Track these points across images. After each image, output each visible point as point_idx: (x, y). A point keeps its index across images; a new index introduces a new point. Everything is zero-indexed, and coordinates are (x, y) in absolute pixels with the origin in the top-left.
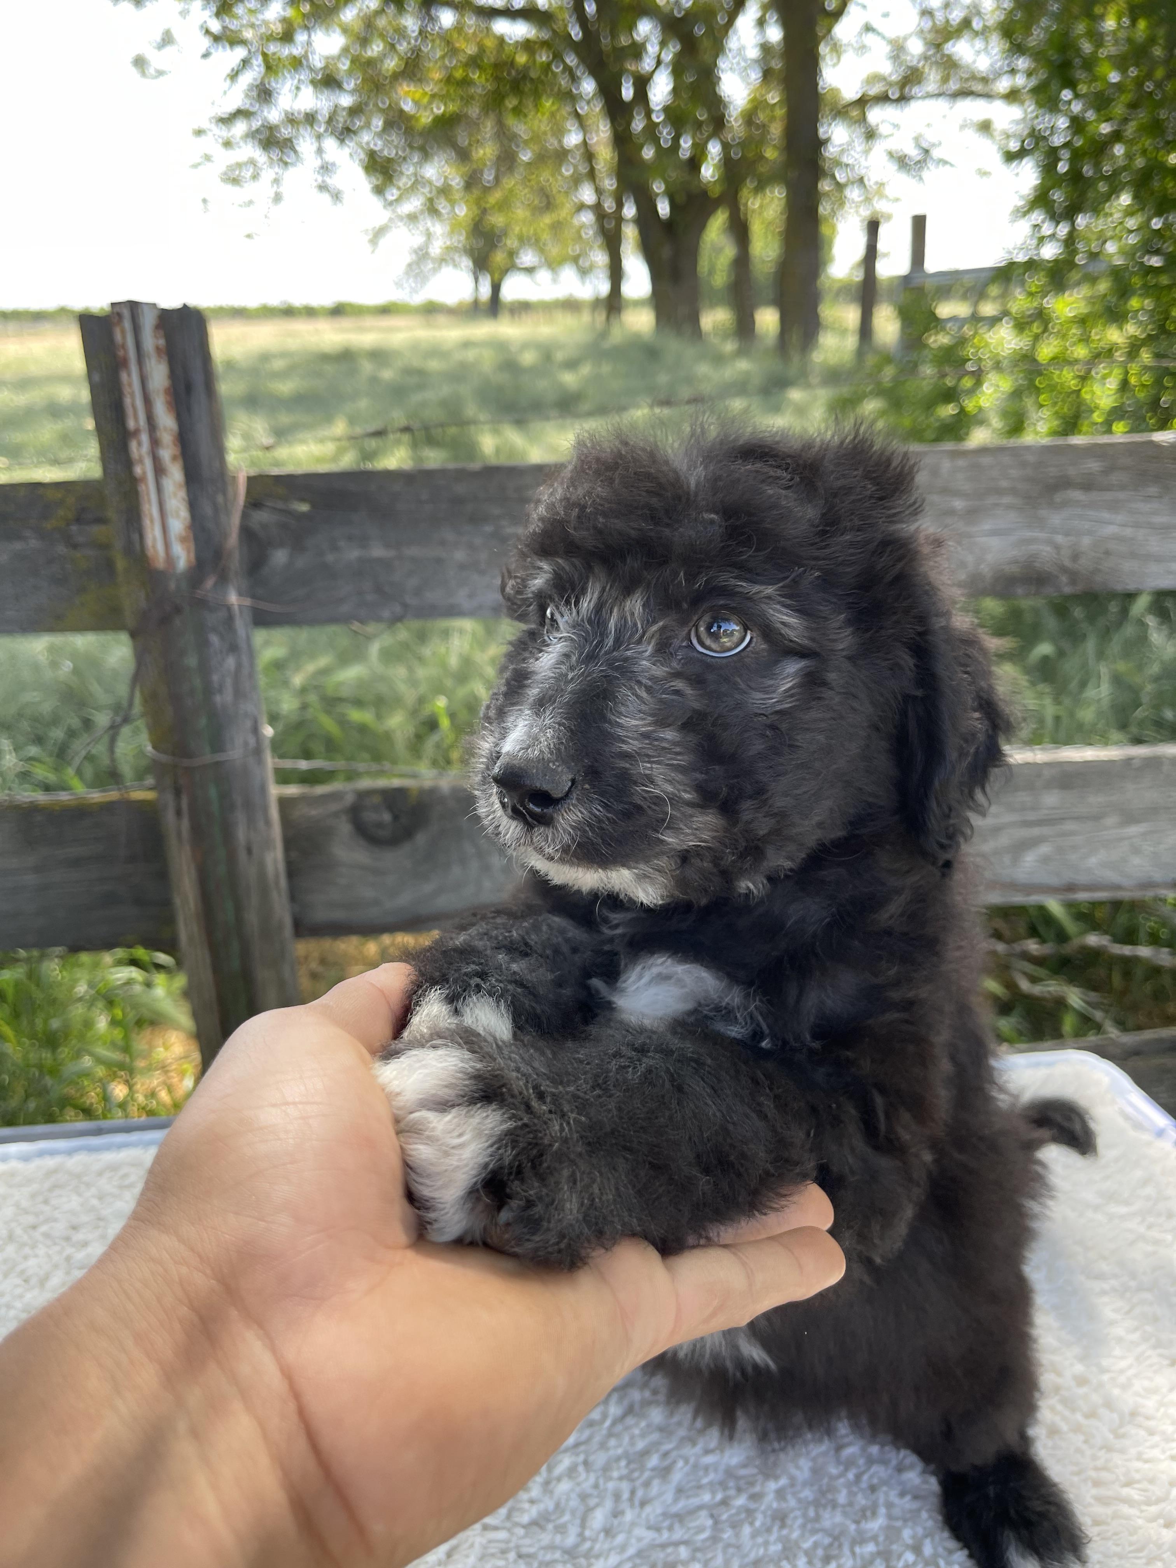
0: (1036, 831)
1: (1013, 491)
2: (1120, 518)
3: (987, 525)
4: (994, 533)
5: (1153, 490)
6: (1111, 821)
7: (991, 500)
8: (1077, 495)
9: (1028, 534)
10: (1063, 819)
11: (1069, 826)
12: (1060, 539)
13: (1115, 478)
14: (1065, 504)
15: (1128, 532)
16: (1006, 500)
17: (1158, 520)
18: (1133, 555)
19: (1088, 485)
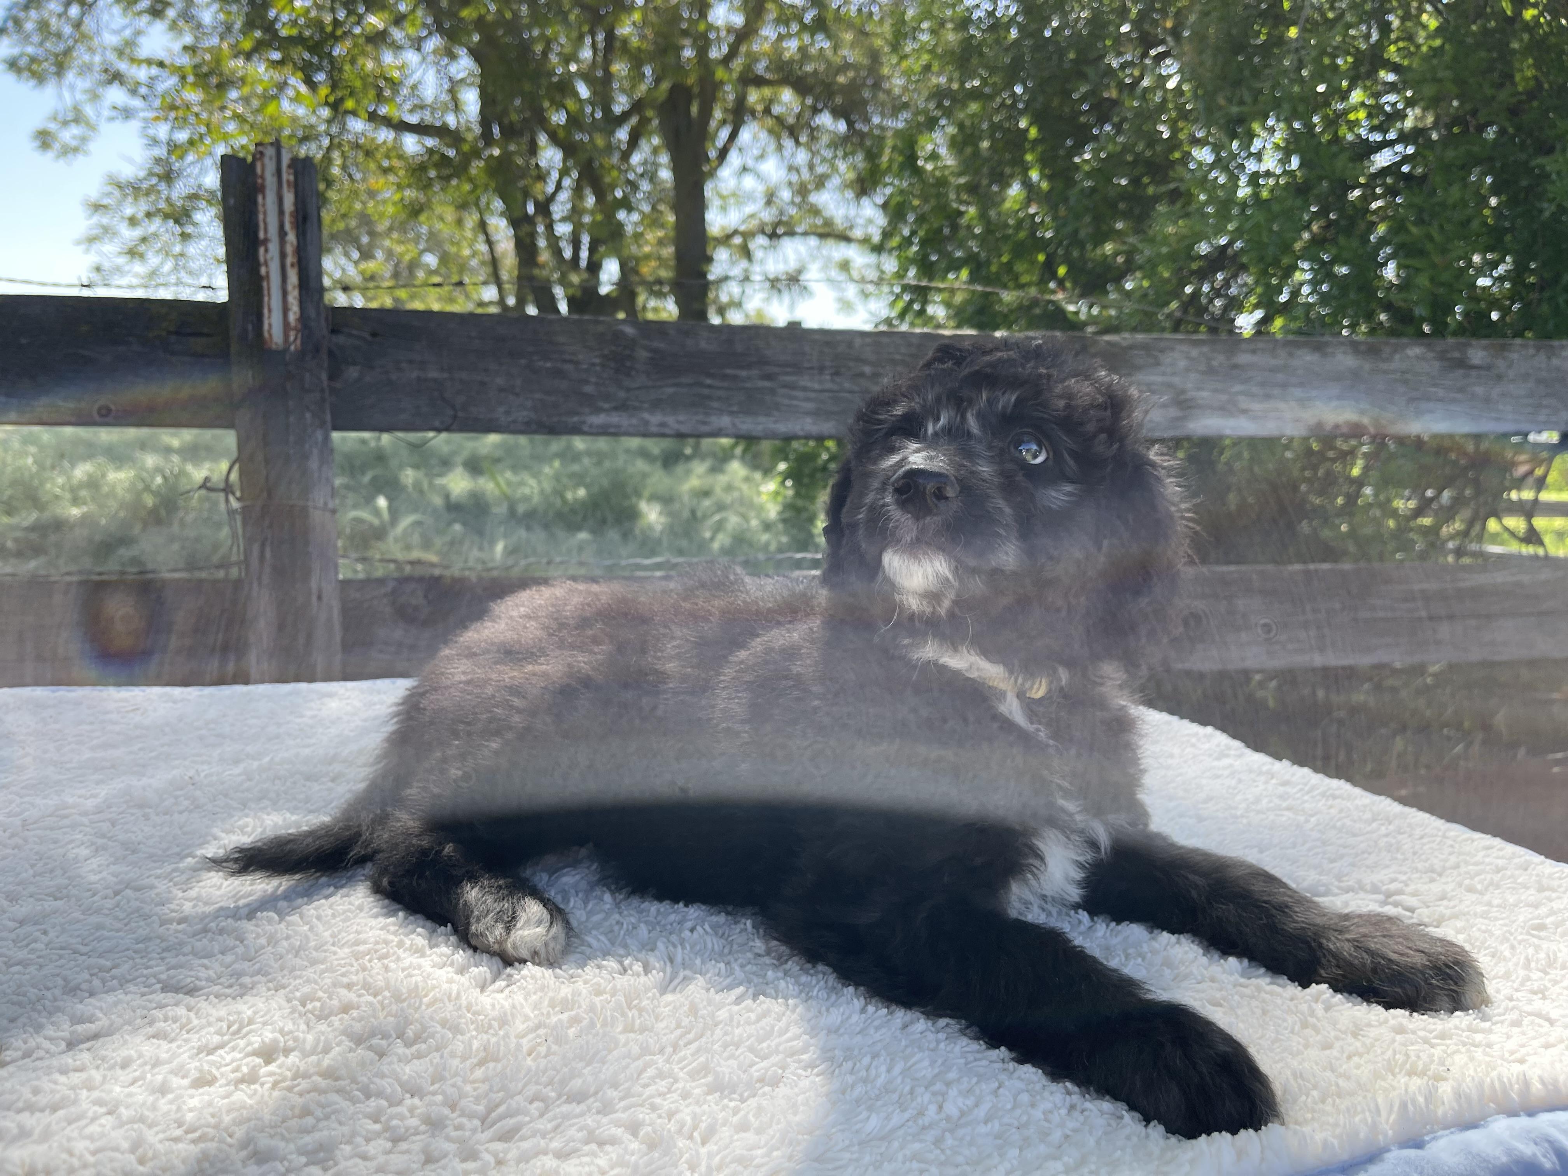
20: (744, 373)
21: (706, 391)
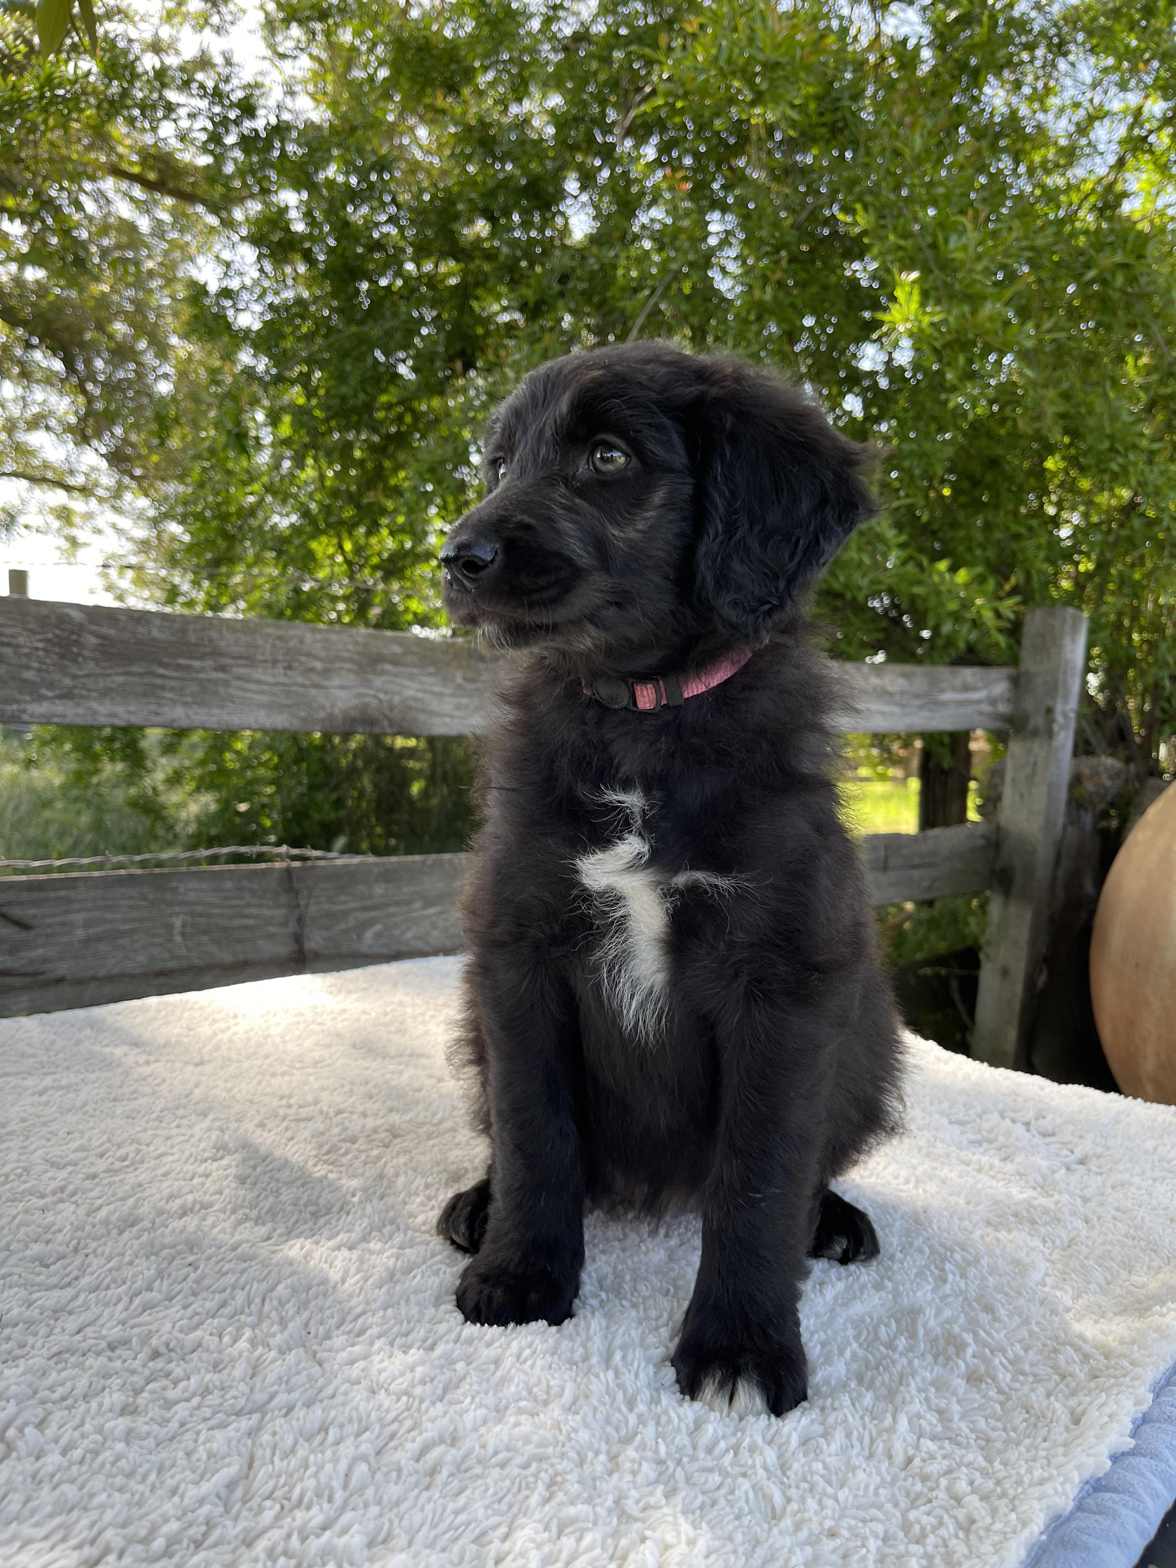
0: (372, 914)
1: (350, 660)
2: (416, 685)
3: (337, 682)
4: (342, 687)
5: (432, 669)
6: (417, 905)
7: (338, 665)
8: (388, 667)
9: (362, 691)
10: (387, 905)
11: (392, 910)
12: (381, 695)
13: (409, 659)
14: (383, 673)
15: (420, 695)
16: (348, 666)
17: (437, 689)
18: (424, 711)
19: (395, 661)
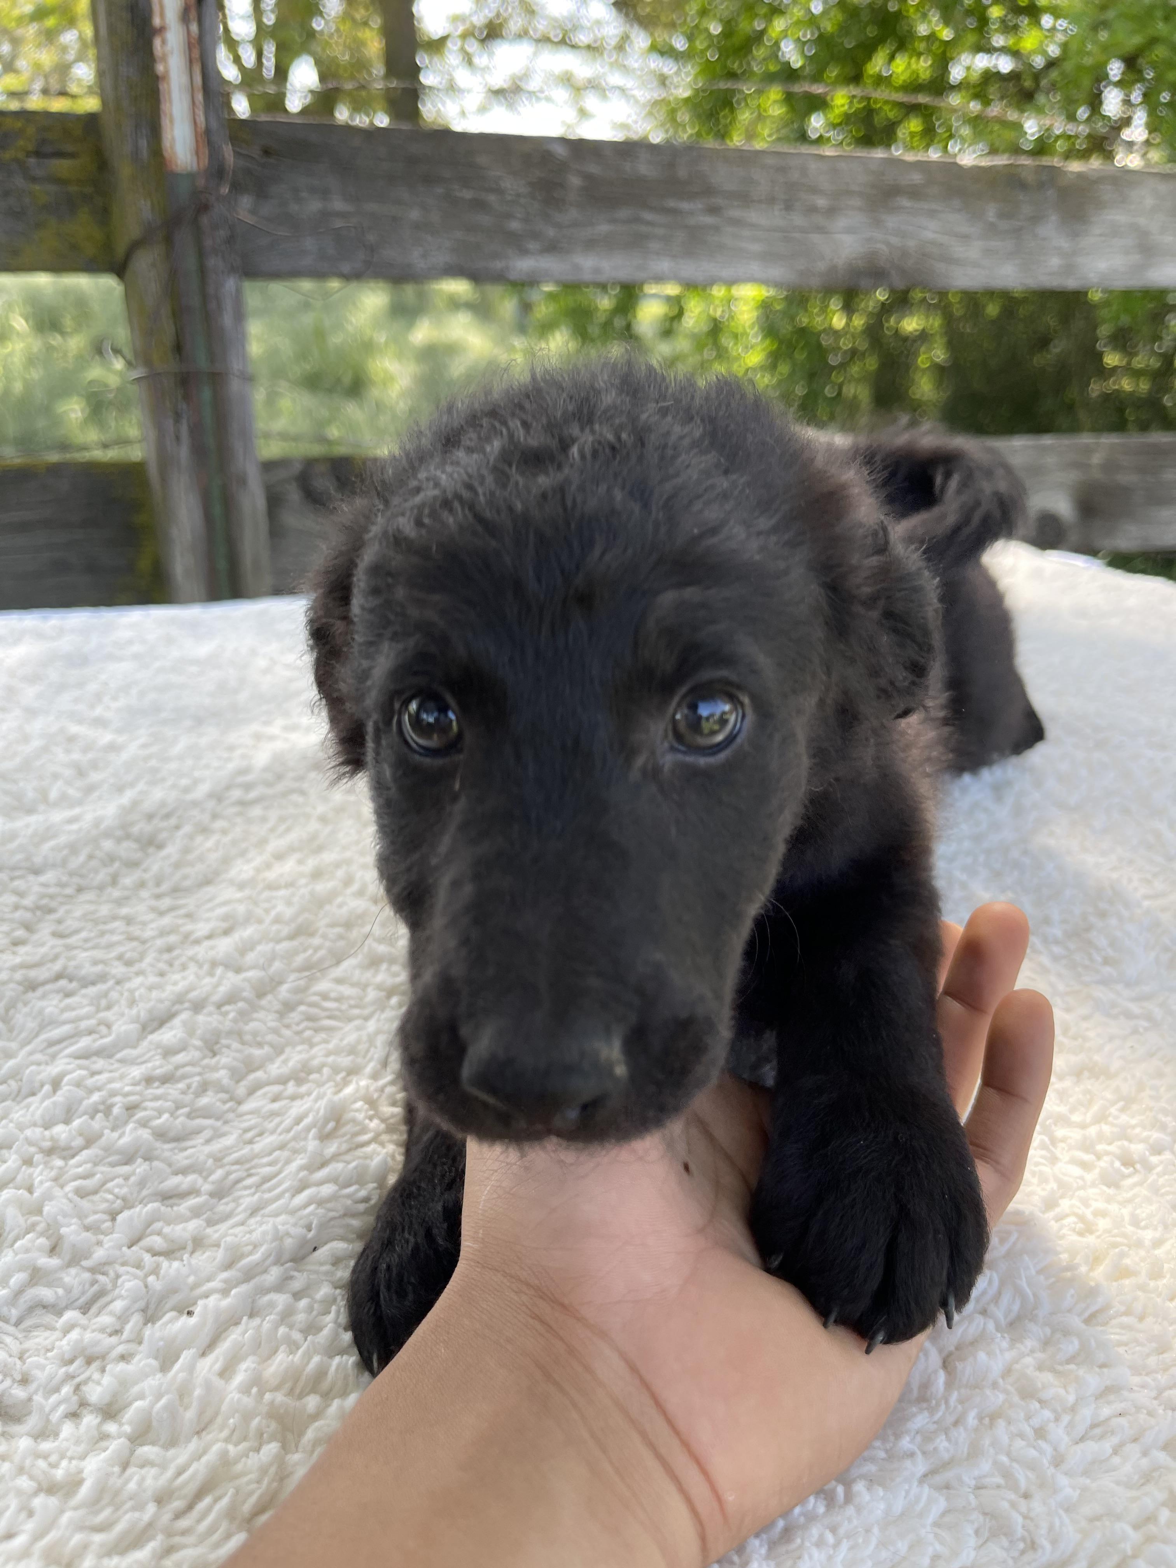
1: (859, 194)
2: (936, 225)
3: (842, 224)
4: (847, 231)
7: (844, 201)
9: (872, 234)
12: (894, 240)
13: (931, 190)
14: (898, 209)
15: (941, 238)
16: (856, 202)
17: (962, 229)
19: (913, 195)
20: (685, 206)
21: (643, 229)
